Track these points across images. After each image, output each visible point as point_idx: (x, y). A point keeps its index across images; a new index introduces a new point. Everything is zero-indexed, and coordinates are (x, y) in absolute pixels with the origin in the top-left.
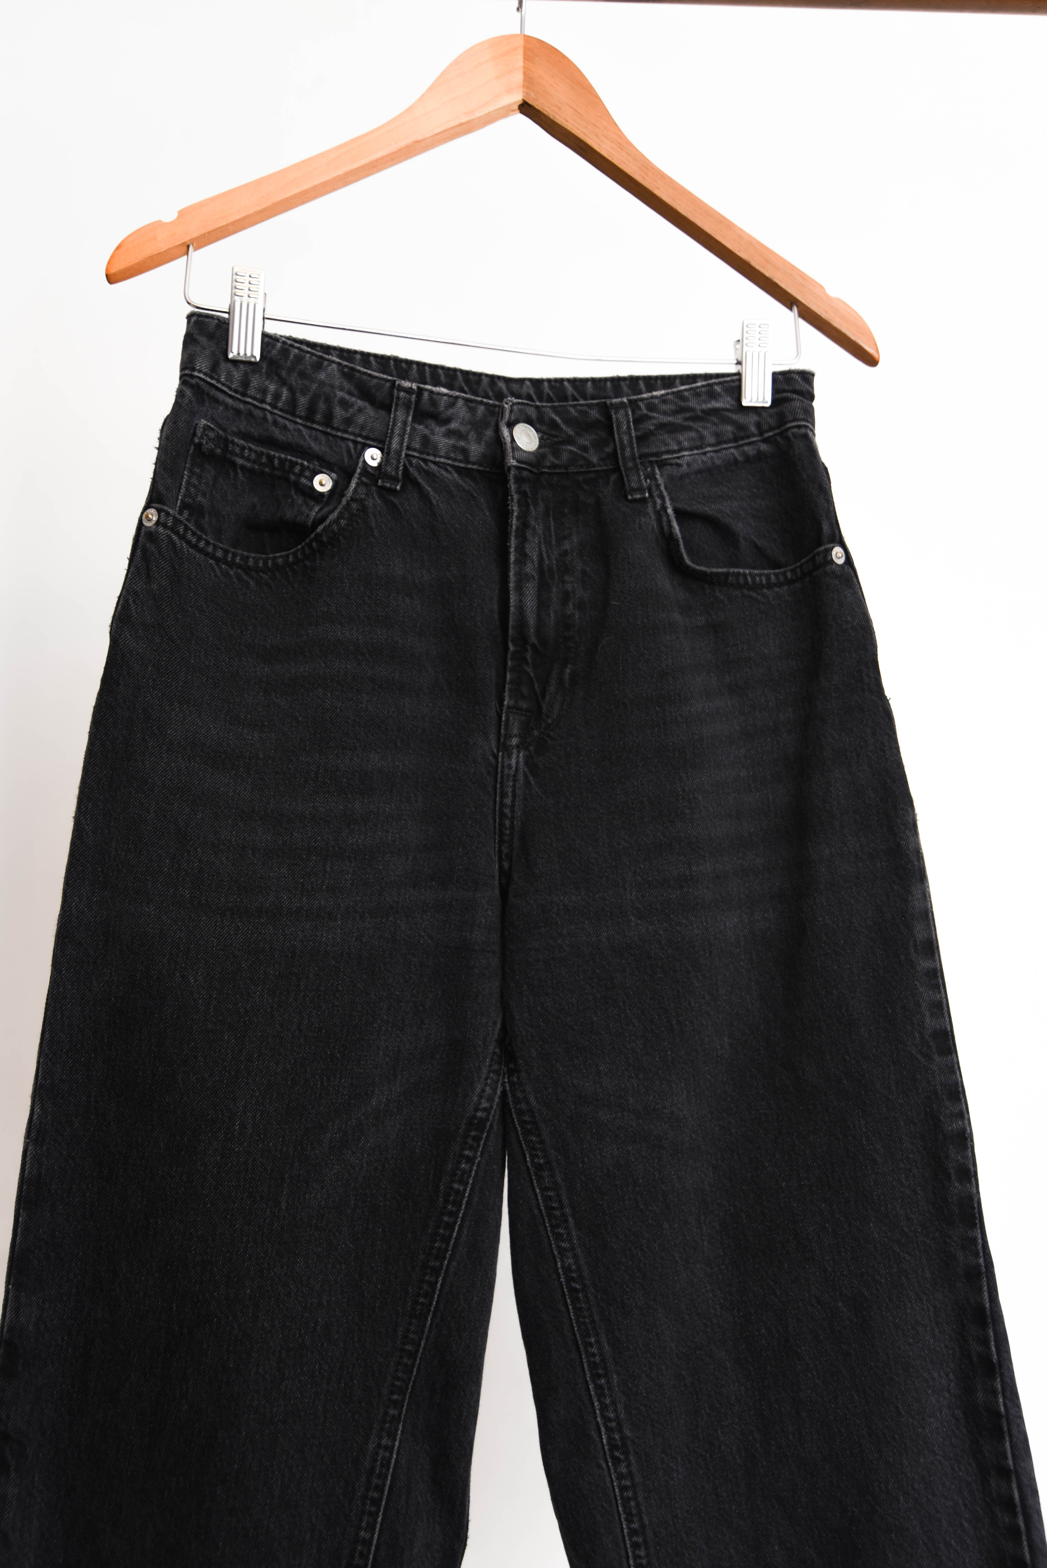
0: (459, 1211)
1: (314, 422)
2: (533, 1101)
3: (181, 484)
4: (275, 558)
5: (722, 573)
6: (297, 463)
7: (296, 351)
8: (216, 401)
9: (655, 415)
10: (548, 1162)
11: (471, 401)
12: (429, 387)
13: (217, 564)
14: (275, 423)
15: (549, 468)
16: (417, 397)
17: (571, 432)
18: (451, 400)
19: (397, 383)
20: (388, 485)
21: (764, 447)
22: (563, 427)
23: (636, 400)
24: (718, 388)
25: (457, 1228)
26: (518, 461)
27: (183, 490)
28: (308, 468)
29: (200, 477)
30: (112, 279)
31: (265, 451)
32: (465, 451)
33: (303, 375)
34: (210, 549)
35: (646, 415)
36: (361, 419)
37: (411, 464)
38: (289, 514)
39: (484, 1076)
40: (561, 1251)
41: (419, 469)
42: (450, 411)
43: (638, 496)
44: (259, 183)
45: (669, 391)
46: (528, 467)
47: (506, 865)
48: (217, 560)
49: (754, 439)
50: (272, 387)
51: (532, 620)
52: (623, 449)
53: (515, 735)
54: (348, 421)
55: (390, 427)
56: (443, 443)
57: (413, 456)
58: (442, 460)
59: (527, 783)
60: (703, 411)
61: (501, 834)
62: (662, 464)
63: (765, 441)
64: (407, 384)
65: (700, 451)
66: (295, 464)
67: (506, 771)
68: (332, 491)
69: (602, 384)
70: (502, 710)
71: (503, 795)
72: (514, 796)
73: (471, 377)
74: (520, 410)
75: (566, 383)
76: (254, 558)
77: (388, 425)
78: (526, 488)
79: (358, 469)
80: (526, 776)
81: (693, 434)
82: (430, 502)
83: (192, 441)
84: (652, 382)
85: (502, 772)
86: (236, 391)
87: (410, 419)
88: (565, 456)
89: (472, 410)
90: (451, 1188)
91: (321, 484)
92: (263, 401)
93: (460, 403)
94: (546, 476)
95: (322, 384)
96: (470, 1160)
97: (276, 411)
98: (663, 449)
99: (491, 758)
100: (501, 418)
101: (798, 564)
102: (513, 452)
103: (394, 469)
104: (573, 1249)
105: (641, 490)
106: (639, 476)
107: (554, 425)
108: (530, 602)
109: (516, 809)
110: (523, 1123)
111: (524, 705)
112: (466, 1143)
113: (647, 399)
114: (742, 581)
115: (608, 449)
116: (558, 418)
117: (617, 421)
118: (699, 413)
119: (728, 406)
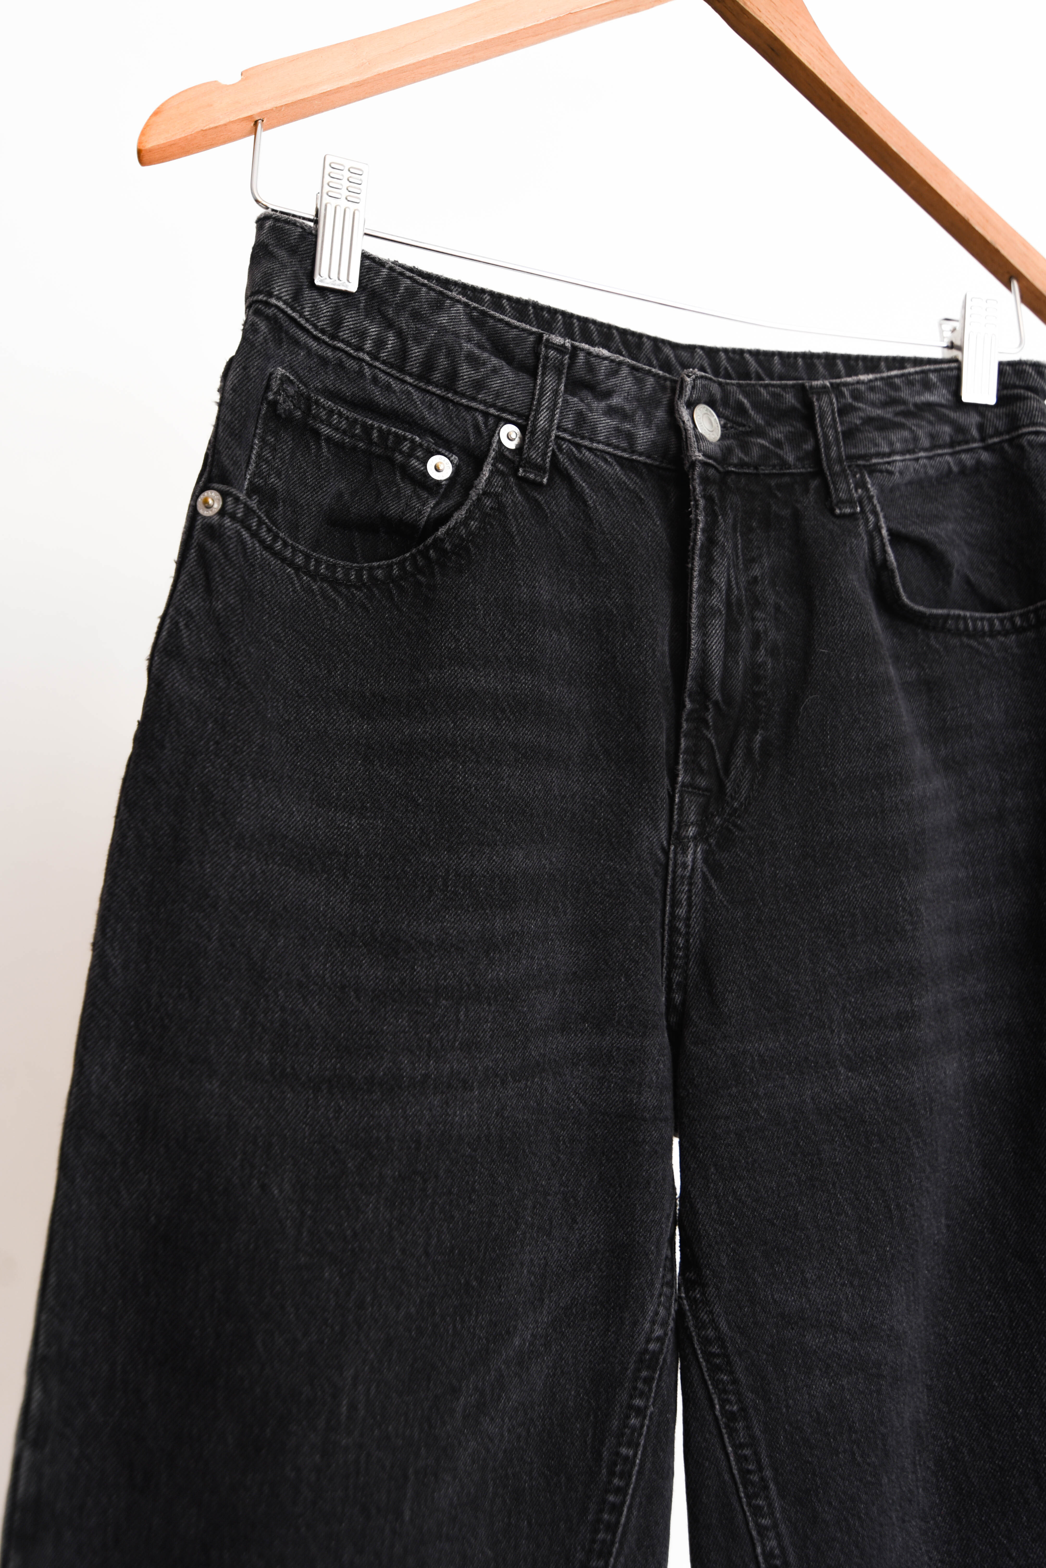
0: (628, 1485)
1: (429, 382)
2: (723, 1326)
3: (250, 457)
4: (371, 569)
5: (941, 616)
6: (405, 438)
7: (409, 282)
8: (296, 342)
9: (861, 405)
10: (743, 1409)
11: (638, 369)
12: (584, 347)
13: (297, 575)
14: (375, 380)
16: (570, 358)
17: (761, 422)
18: (613, 365)
19: (545, 337)
20: (532, 476)
21: (985, 456)
22: (752, 412)
23: (839, 385)
24: (933, 377)
25: (625, 1510)
26: (704, 454)
27: (252, 467)
28: (421, 445)
29: (274, 450)
30: (144, 157)
31: (360, 418)
32: (630, 437)
33: (416, 316)
34: (288, 553)
35: (853, 405)
36: (496, 383)
37: (559, 448)
38: (394, 509)
39: (656, 1293)
40: (761, 1530)
41: (571, 456)
42: (612, 381)
43: (848, 511)
44: (356, 44)
45: (877, 376)
46: (715, 464)
47: (677, 998)
48: (297, 569)
49: (975, 445)
50: (373, 330)
51: (717, 671)
52: (828, 447)
53: (692, 824)
54: (479, 385)
55: (536, 397)
56: (605, 424)
57: (563, 439)
58: (601, 446)
59: (707, 888)
60: (916, 405)
61: (672, 956)
62: (872, 470)
63: (986, 448)
64: (558, 340)
65: (913, 457)
66: (400, 439)
67: (680, 871)
68: (452, 479)
69: (792, 360)
70: (674, 789)
71: (675, 904)
72: (690, 905)
73: (630, 337)
74: (704, 386)
75: (747, 356)
76: (343, 567)
77: (533, 394)
78: (714, 492)
79: (491, 451)
80: (705, 879)
81: (906, 434)
82: (585, 502)
83: (264, 397)
84: (852, 362)
85: (674, 872)
86: (323, 331)
87: (562, 387)
88: (755, 452)
89: (639, 382)
90: (618, 1454)
91: (437, 469)
92: (359, 349)
93: (625, 371)
94: (734, 477)
95: (443, 330)
96: (640, 1412)
97: (377, 364)
98: (873, 451)
99: (659, 853)
100: (679, 396)
101: (1031, 608)
102: (698, 442)
103: (540, 454)
104: (775, 1526)
105: (851, 502)
106: (848, 485)
107: (740, 409)
108: (716, 645)
109: (692, 924)
110: (708, 1356)
111: (703, 782)
112: (635, 1388)
113: (852, 384)
114: (961, 626)
115: (808, 446)
116: (746, 401)
117: (820, 408)
118: (912, 407)
119: (945, 400)
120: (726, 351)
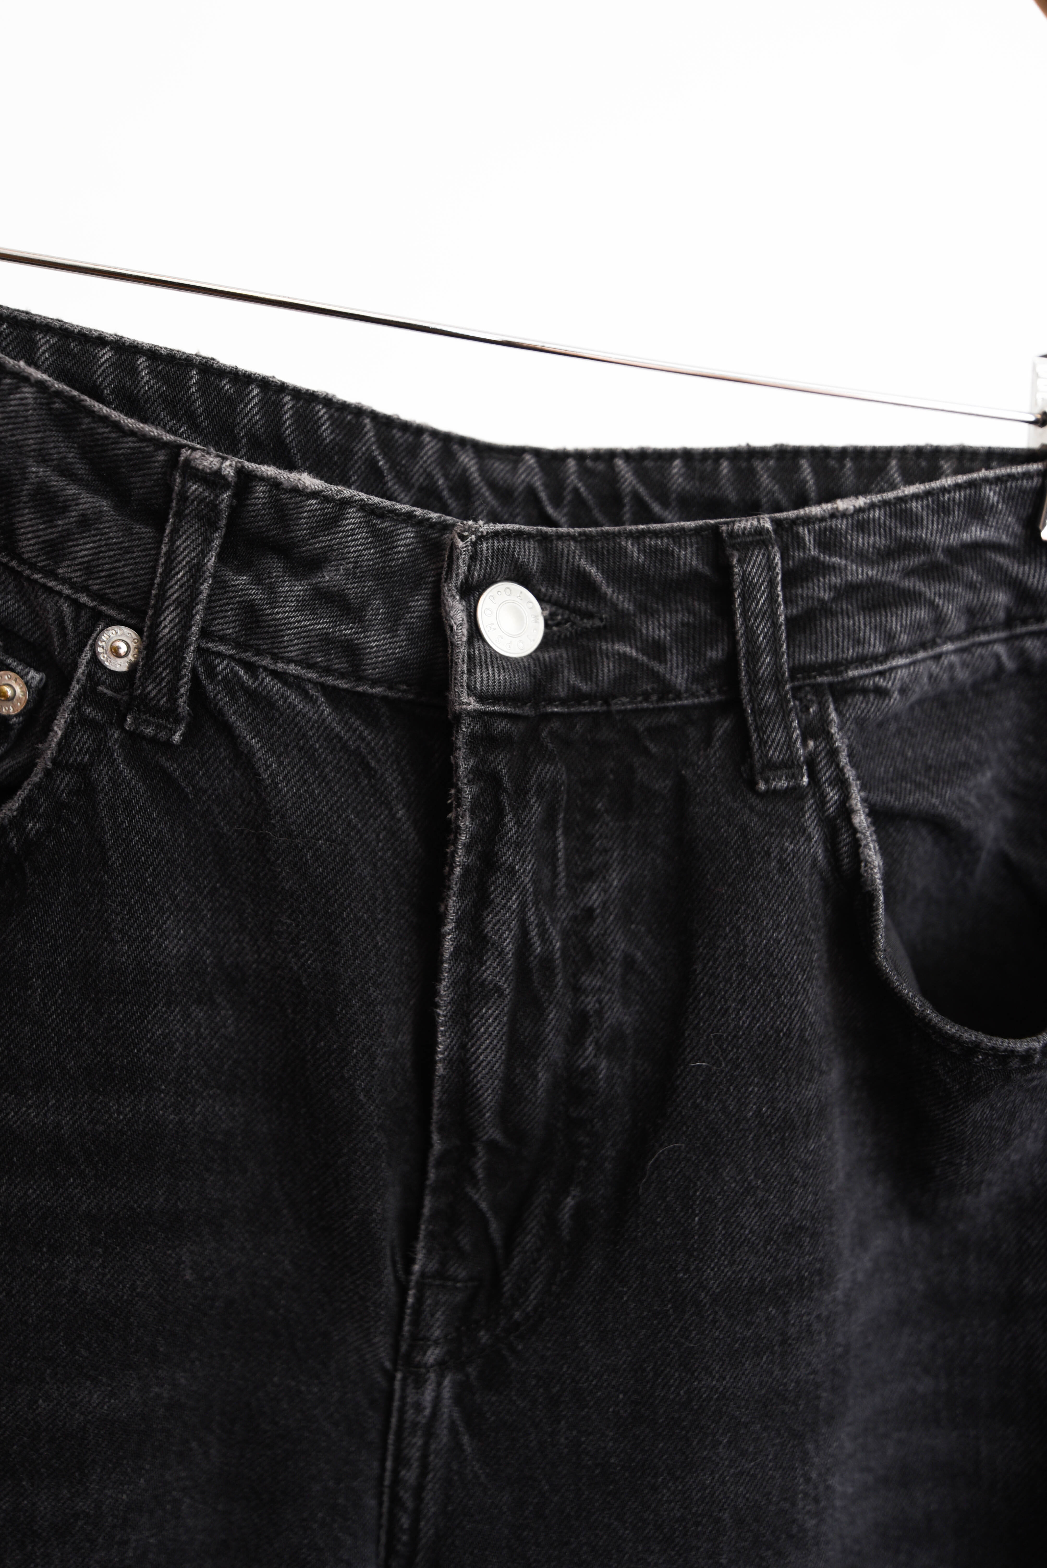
9: (835, 560)
12: (269, 470)
15: (563, 702)
16: (234, 496)
17: (628, 606)
19: (185, 453)
20: (150, 730)
22: (607, 593)
23: (792, 522)
24: (991, 494)
26: (482, 698)
32: (352, 649)
35: (815, 560)
36: (85, 548)
37: (211, 672)
41: (232, 685)
42: (323, 541)
43: (783, 783)
45: (876, 498)
52: (753, 656)
53: (436, 1343)
55: (157, 580)
56: (297, 626)
57: (219, 654)
58: (292, 669)
59: (457, 1447)
60: (949, 551)
62: (843, 694)
64: (209, 461)
65: (931, 653)
67: (410, 1414)
68: (20, 719)
70: (408, 1280)
71: (401, 1462)
72: (424, 1469)
74: (499, 554)
77: (155, 572)
78: (500, 764)
79: (74, 683)
80: (453, 1429)
81: (922, 614)
82: (256, 774)
85: (401, 1413)
87: (211, 561)
88: (607, 671)
93: (352, 518)
94: (556, 724)
99: (379, 1377)
100: (450, 569)
102: (471, 671)
103: (165, 690)
105: (790, 765)
106: (788, 729)
108: (488, 1050)
109: (428, 1496)
111: (461, 1270)
113: (822, 519)
115: (715, 654)
116: (593, 570)
117: (744, 579)
118: (940, 556)
119: (1004, 539)
120: (580, 456)
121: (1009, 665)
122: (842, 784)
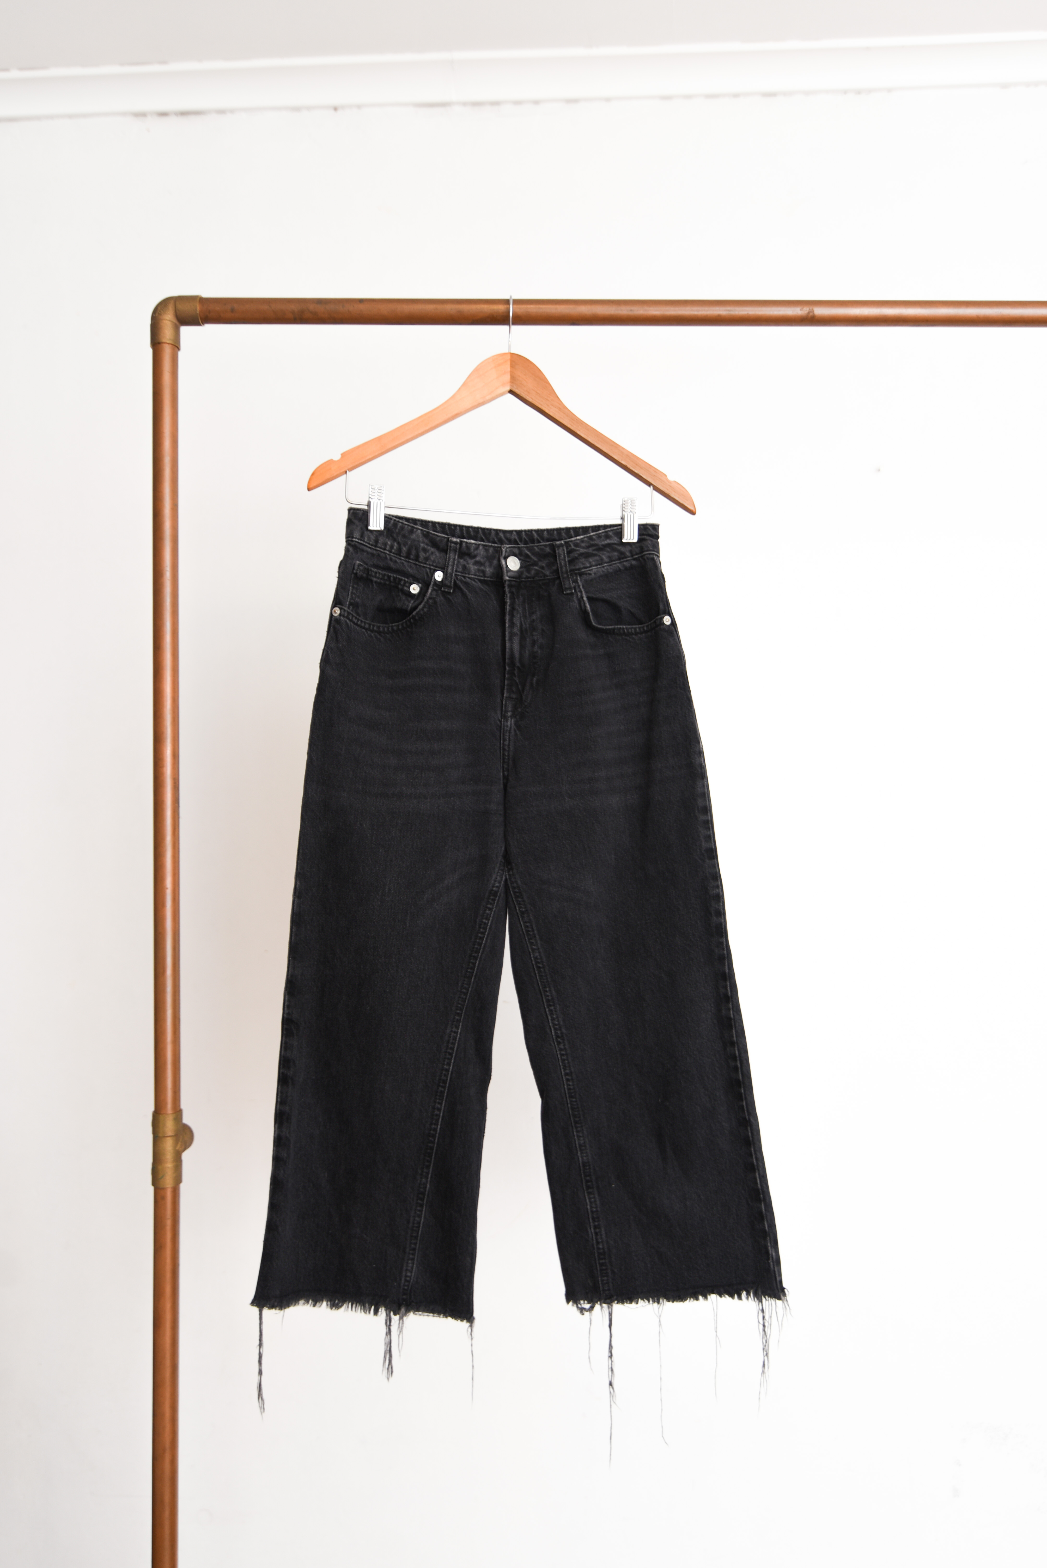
0: (486, 932)
1: (410, 559)
2: (519, 882)
3: (349, 594)
4: (392, 627)
5: (611, 629)
6: (402, 580)
7: (401, 524)
8: (363, 550)
9: (578, 548)
10: (527, 910)
11: (486, 546)
12: (465, 540)
13: (366, 631)
14: (391, 559)
15: (525, 578)
16: (460, 545)
17: (536, 559)
18: (476, 546)
19: (450, 539)
20: (446, 590)
21: (634, 562)
22: (532, 557)
23: (569, 542)
24: (610, 533)
25: (485, 939)
26: (509, 577)
27: (350, 597)
28: (408, 582)
29: (357, 589)
30: (309, 490)
31: (386, 573)
32: (483, 572)
33: (404, 536)
34: (363, 625)
35: (574, 549)
36: (433, 558)
37: (457, 579)
38: (399, 605)
39: (496, 871)
40: (533, 950)
41: (461, 581)
42: (476, 552)
43: (569, 592)
44: (379, 439)
45: (585, 536)
46: (514, 579)
47: (506, 773)
48: (366, 629)
49: (629, 559)
50: (389, 543)
51: (517, 655)
52: (561, 567)
53: (510, 711)
54: (427, 559)
56: (473, 568)
57: (459, 575)
58: (472, 576)
59: (516, 734)
60: (603, 545)
61: (504, 759)
62: (581, 574)
63: (634, 559)
64: (455, 540)
66: (400, 580)
67: (505, 728)
68: (419, 593)
69: (552, 532)
70: (503, 699)
71: (505, 740)
72: (509, 740)
73: (486, 531)
74: (511, 551)
75: (534, 532)
76: (382, 627)
77: (446, 560)
78: (514, 590)
79: (432, 582)
80: (515, 731)
81: (597, 558)
82: (467, 598)
83: (353, 572)
84: (578, 530)
85: (504, 729)
86: (372, 545)
87: (457, 557)
88: (533, 572)
89: (487, 551)
90: (482, 922)
91: (414, 589)
92: (385, 549)
93: (481, 547)
94: (524, 583)
95: (413, 540)
96: (491, 909)
97: (391, 554)
98: (582, 566)
99: (498, 723)
100: (501, 553)
101: (650, 623)
102: (507, 573)
103: (450, 583)
104: (538, 949)
105: (570, 588)
106: (569, 582)
107: (527, 556)
108: (516, 647)
109: (510, 747)
110: (515, 892)
111: (514, 696)
112: (488, 902)
113: (574, 541)
114: (622, 631)
115: (555, 568)
116: (529, 553)
117: (559, 553)
118: (601, 546)
119: (616, 542)
121: (622, 568)
122: (581, 592)
